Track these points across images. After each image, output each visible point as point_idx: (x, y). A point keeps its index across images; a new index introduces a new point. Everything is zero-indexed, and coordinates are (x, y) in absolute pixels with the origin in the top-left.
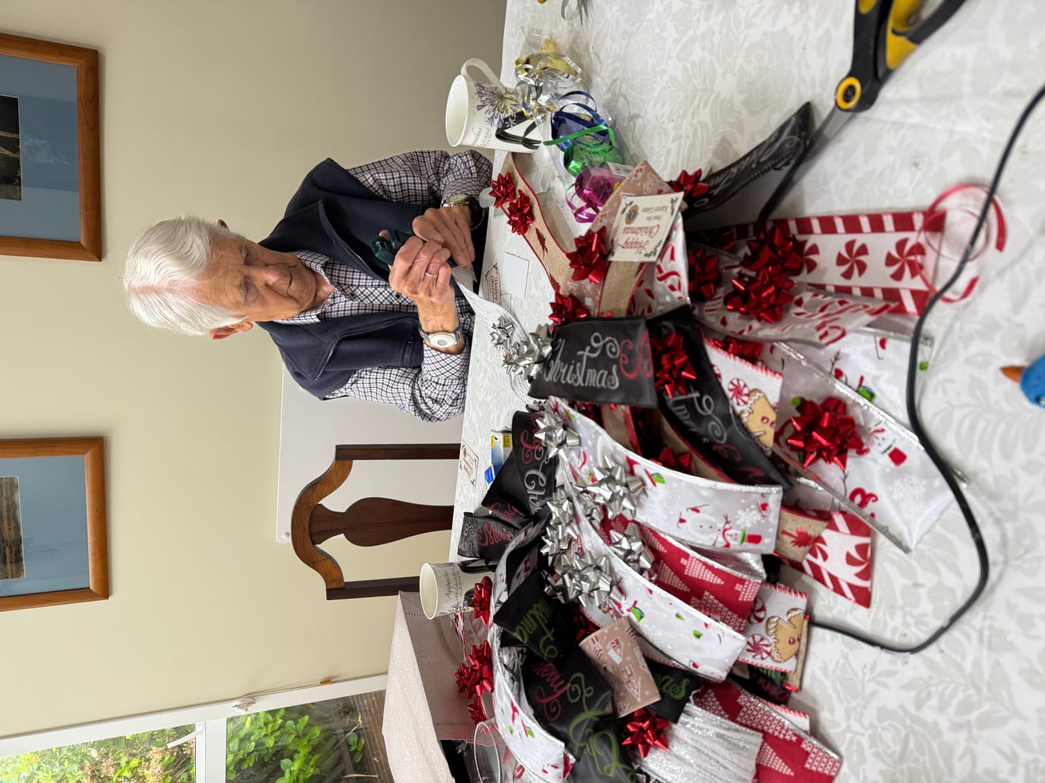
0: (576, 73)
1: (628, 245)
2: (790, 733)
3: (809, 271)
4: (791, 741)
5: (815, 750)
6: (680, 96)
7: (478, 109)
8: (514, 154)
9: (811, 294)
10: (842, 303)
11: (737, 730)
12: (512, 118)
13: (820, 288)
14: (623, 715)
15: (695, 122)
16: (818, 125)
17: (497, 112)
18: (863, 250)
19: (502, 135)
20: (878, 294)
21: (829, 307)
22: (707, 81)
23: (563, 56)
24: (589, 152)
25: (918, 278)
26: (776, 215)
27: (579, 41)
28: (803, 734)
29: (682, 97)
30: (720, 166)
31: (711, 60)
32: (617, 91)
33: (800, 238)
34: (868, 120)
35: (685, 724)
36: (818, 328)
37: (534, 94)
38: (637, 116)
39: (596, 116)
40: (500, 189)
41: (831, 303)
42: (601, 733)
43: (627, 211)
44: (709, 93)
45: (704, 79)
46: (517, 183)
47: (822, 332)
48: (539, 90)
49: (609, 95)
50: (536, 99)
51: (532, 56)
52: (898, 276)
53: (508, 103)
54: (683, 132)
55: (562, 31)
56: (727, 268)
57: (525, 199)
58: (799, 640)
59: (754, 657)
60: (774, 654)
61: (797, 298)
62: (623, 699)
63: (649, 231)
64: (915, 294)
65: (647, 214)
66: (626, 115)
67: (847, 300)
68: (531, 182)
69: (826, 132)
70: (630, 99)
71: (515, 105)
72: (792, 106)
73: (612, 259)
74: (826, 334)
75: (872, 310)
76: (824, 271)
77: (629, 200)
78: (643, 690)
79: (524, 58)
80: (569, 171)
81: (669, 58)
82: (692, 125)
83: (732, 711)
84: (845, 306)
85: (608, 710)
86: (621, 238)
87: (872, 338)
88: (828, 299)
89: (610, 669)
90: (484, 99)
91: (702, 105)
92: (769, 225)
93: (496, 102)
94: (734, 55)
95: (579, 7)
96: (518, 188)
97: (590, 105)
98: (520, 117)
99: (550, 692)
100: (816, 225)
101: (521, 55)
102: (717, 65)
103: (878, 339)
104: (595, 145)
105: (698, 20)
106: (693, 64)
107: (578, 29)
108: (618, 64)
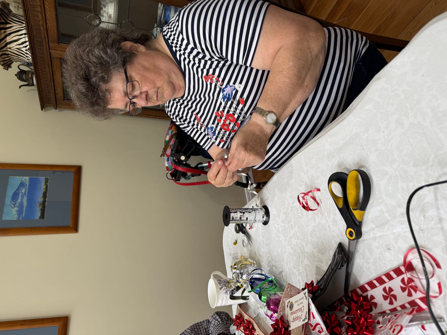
0: (254, 264)
1: (294, 320)
3: (376, 308)
6: (294, 258)
7: (220, 289)
8: (240, 305)
9: (381, 317)
10: (395, 316)
12: (235, 289)
13: (383, 313)
15: (304, 265)
16: (347, 249)
17: (228, 289)
18: (391, 290)
19: (232, 298)
20: (408, 306)
21: (391, 319)
22: (301, 249)
23: (248, 259)
24: (268, 291)
25: (418, 292)
26: (350, 289)
27: (252, 253)
29: (295, 258)
30: (319, 278)
31: (300, 242)
32: (271, 265)
33: (364, 294)
34: (363, 240)
36: (390, 329)
37: (240, 276)
38: (282, 272)
39: (266, 277)
40: (237, 321)
41: (391, 317)
43: (289, 305)
44: (304, 253)
45: (300, 249)
46: (244, 316)
47: (392, 330)
48: (242, 274)
49: (269, 268)
50: (241, 278)
51: (236, 263)
52: (410, 295)
53: (232, 284)
54: (301, 271)
55: (244, 252)
56: (341, 318)
57: (249, 322)
61: (376, 321)
63: (300, 310)
64: (421, 299)
65: (297, 304)
66: (278, 273)
67: (397, 314)
68: (249, 314)
69: (351, 250)
70: (277, 266)
71: (235, 284)
72: (335, 246)
73: (290, 329)
74: (394, 330)
75: (408, 313)
76: (381, 305)
77: (288, 301)
79: (233, 264)
80: (262, 301)
81: (285, 246)
82: (303, 267)
84: (397, 316)
86: (290, 318)
87: (417, 327)
88: (389, 316)
90: (222, 285)
91: (304, 259)
92: (350, 294)
93: (227, 285)
94: (307, 237)
95: (248, 241)
96: (245, 318)
97: (263, 273)
98: (238, 288)
100: (367, 287)
101: (232, 264)
102: (303, 243)
103: (420, 326)
104: (269, 287)
105: (290, 230)
106: (294, 245)
107: (250, 249)
108: (268, 255)
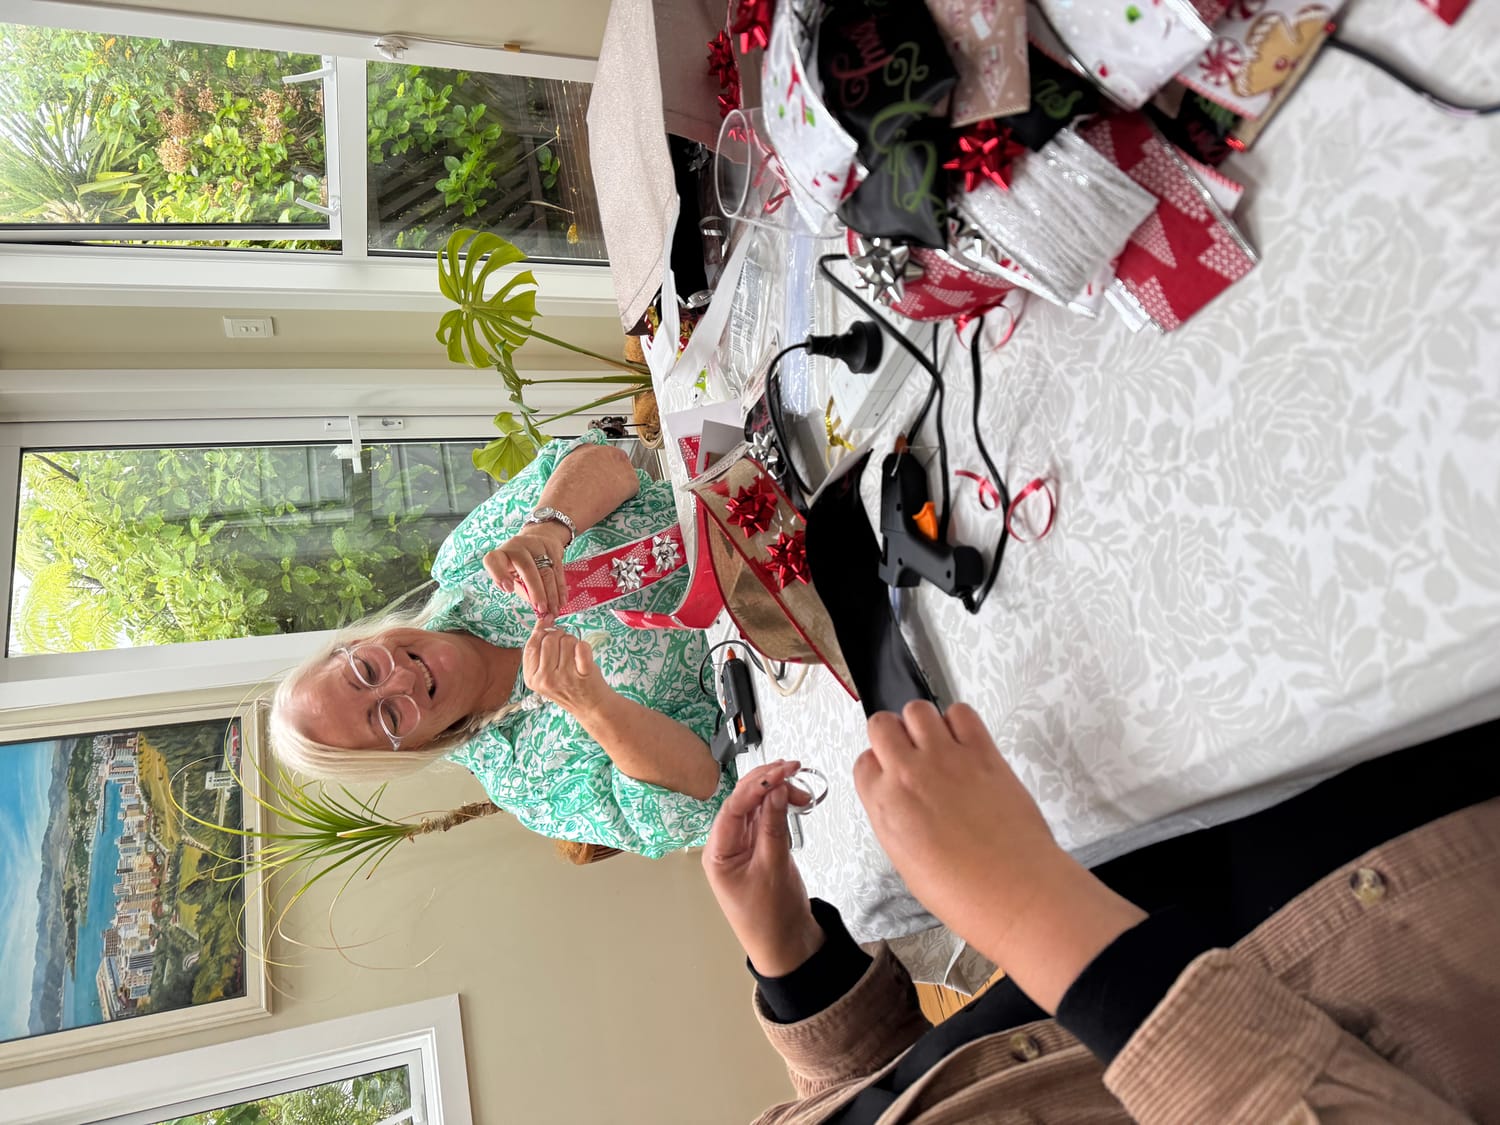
2: (1201, 208)
4: (1197, 220)
5: (1226, 240)
11: (1123, 185)
14: (960, 123)
28: (1218, 213)
35: (1048, 158)
42: (917, 143)
58: (1294, 66)
59: (1205, 78)
60: (1241, 81)
62: (969, 99)
78: (1005, 90)
83: (1127, 157)
85: (940, 110)
89: (965, 47)
99: (858, 63)
